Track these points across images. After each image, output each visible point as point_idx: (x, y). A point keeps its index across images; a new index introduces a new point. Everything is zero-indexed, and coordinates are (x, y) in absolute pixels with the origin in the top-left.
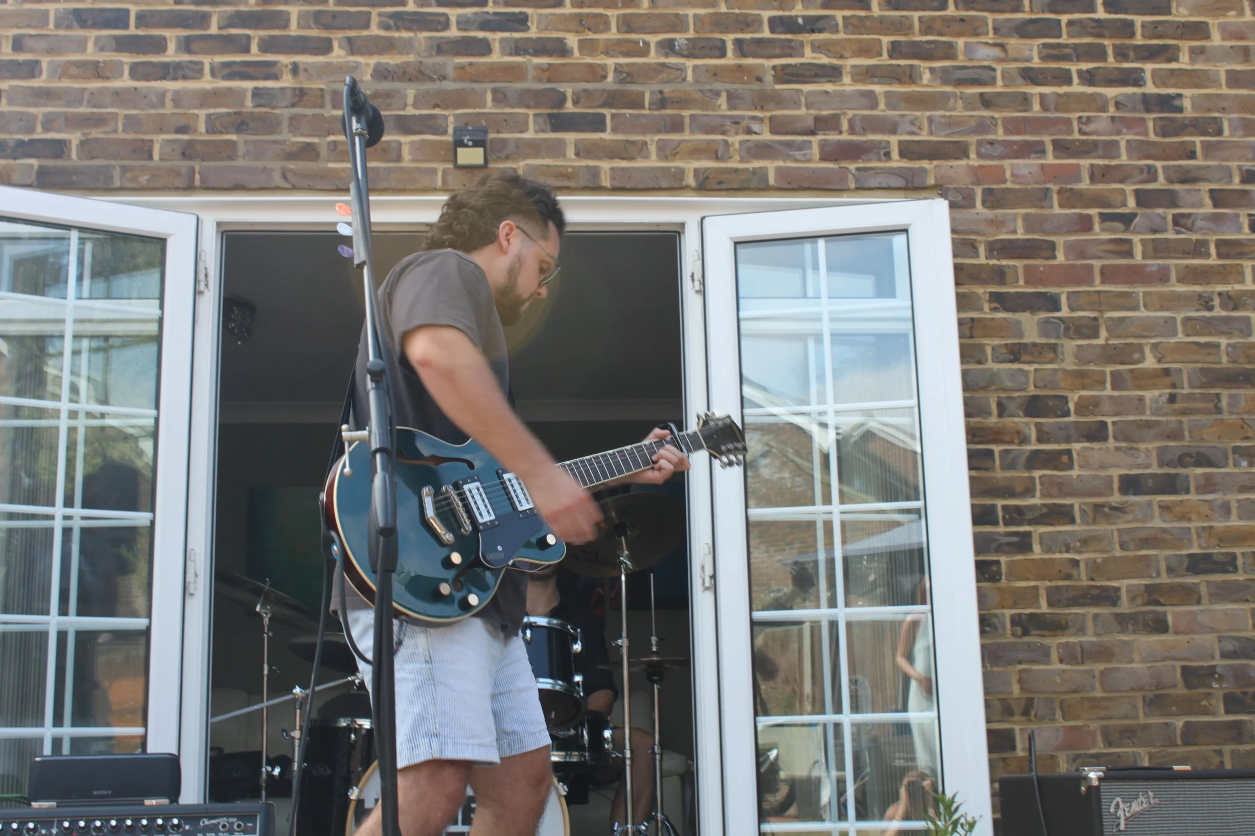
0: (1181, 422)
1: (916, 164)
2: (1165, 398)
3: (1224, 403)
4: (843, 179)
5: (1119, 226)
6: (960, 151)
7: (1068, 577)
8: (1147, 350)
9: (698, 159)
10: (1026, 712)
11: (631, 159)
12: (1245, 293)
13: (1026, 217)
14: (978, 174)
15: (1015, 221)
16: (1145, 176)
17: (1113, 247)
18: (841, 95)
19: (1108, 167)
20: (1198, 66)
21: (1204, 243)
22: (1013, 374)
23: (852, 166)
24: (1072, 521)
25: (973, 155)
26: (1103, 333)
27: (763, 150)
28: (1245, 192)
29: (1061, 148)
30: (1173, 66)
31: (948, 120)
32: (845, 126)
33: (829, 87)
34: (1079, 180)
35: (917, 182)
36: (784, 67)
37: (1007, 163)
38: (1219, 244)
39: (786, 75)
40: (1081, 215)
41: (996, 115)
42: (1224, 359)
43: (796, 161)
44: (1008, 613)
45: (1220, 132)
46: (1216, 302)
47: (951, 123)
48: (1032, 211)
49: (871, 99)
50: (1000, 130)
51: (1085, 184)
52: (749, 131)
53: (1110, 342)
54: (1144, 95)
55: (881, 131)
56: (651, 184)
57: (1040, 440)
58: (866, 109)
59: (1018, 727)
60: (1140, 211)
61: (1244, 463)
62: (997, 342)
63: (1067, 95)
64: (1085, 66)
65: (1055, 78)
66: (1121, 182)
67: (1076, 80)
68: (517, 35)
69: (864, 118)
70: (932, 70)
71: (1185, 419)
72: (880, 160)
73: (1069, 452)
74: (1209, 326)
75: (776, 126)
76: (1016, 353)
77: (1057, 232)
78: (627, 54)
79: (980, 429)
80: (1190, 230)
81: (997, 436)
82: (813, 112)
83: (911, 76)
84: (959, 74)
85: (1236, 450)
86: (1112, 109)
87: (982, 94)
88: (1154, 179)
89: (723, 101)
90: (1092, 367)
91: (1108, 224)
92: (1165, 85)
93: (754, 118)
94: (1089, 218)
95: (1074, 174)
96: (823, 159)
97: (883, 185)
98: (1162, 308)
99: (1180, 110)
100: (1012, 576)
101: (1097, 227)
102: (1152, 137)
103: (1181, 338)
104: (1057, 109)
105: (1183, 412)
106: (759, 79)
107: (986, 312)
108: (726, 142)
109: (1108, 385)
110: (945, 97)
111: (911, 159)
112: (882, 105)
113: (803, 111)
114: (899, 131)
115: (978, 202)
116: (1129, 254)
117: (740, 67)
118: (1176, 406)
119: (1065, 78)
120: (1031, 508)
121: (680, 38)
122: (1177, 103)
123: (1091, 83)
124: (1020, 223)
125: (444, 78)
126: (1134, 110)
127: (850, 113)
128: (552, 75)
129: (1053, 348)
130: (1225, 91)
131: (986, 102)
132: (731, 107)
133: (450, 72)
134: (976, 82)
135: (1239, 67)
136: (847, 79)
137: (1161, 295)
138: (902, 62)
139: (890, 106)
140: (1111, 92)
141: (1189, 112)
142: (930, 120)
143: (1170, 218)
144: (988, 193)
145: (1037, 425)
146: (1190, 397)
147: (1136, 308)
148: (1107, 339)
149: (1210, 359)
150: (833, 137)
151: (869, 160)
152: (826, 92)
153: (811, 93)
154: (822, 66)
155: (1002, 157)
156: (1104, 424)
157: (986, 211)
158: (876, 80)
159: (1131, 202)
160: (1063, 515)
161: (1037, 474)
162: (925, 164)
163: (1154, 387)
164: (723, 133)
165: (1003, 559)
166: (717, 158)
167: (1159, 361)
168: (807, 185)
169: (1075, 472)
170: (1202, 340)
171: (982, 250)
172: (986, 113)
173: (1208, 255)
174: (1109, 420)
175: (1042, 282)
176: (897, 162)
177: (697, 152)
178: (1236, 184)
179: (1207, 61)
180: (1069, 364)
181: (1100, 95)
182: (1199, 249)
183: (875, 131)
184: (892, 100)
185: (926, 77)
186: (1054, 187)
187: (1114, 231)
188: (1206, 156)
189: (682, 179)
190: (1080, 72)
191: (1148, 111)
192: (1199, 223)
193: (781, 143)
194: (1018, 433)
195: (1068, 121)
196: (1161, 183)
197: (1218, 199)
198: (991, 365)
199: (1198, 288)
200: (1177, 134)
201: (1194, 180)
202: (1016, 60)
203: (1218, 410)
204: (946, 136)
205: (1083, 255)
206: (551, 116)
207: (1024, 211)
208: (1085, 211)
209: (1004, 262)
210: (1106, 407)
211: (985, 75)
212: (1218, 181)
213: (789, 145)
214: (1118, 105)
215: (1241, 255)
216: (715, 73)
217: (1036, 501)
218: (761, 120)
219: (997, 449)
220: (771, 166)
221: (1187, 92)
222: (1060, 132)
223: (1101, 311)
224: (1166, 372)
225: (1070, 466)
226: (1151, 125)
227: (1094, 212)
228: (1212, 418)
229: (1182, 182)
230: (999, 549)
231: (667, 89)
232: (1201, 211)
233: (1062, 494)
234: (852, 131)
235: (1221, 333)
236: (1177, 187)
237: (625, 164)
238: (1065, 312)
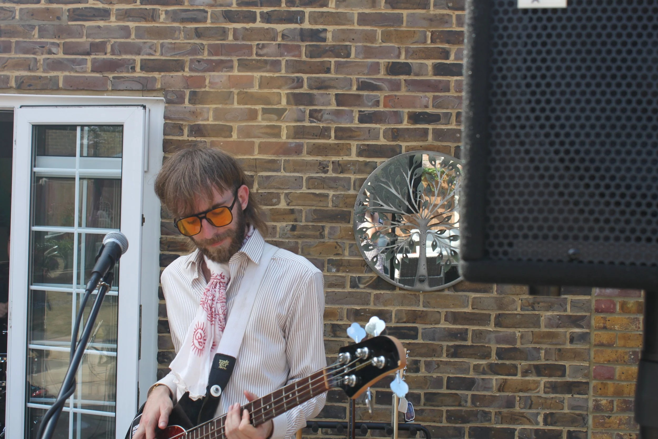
0: (297, 243)
1: (150, 75)
2: (289, 228)
3: (326, 232)
4: (104, 84)
5: (274, 117)
6: (179, 66)
8: (282, 197)
9: (18, 70)
12: (349, 162)
13: (216, 110)
14: (188, 82)
15: (208, 112)
16: (295, 84)
17: (268, 130)
18: (108, 29)
19: (271, 77)
20: (340, 10)
21: (327, 129)
23: (111, 76)
25: (187, 69)
26: (256, 185)
27: (57, 65)
28: (359, 96)
29: (244, 65)
30: (324, 9)
31: (172, 46)
32: (109, 49)
33: (102, 23)
34: (252, 86)
35: (149, 86)
36: (75, 10)
37: (207, 74)
38: (337, 130)
39: (76, 15)
40: (250, 109)
41: (205, 42)
42: (330, 204)
43: (77, 72)
45: (348, 55)
46: (330, 168)
47: (175, 48)
48: (220, 106)
49: (126, 31)
50: (206, 53)
51: (255, 89)
52: (50, 52)
53: (259, 191)
54: (301, 29)
55: (131, 53)
58: (123, 38)
60: (288, 107)
61: (334, 270)
63: (252, 29)
64: (266, 9)
65: (245, 17)
66: (279, 88)
67: (259, 19)
69: (121, 44)
70: (167, 12)
71: (300, 241)
72: (128, 72)
74: (323, 183)
75: (68, 49)
77: (235, 119)
79: (173, 242)
80: (319, 120)
81: (182, 247)
82: (90, 40)
83: (153, 16)
84: (184, 15)
85: (330, 261)
86: (280, 39)
87: (196, 29)
88: (301, 87)
89: (36, 32)
91: (267, 116)
92: (316, 23)
93: (53, 44)
94: (256, 111)
95: (250, 82)
96: (93, 71)
97: (128, 88)
98: (295, 171)
99: (324, 40)
101: (260, 117)
102: (304, 58)
103: (304, 190)
104: (243, 39)
105: (299, 237)
106: (59, 18)
108: (35, 59)
110: (173, 30)
111: (147, 71)
112: (133, 36)
113: (84, 39)
114: (142, 53)
115: (187, 100)
116: (278, 135)
117: (48, 9)
118: (295, 233)
119: (252, 18)
122: (322, 35)
123: (268, 22)
124: (211, 114)
126: (294, 39)
127: (113, 41)
130: (356, 27)
131: (199, 34)
132: (41, 36)
134: (194, 20)
135: (367, 11)
136: (113, 18)
137: (295, 162)
138: (148, 7)
139: (138, 36)
140: (280, 27)
141: (330, 41)
142: (162, 45)
143: (308, 112)
144: (193, 94)
146: (305, 228)
147: (278, 170)
148: (257, 189)
149: (321, 204)
150: (101, 56)
151: (121, 72)
152: (99, 27)
153: (90, 28)
154: (99, 9)
155: (205, 71)
157: (191, 106)
158: (130, 19)
159: (284, 101)
162: (156, 75)
163: (284, 220)
164: (34, 53)
166: (29, 70)
167: (288, 205)
168: (81, 88)
170: (317, 192)
171: (186, 131)
172: (198, 41)
173: (330, 137)
176: (139, 73)
177: (18, 65)
178: (354, 91)
179: (346, 7)
181: (273, 29)
182: (324, 133)
183: (126, 53)
184: (140, 32)
185: (163, 16)
186: (236, 91)
187: (270, 120)
188: (337, 72)
189: (8, 83)
190: (262, 14)
191: (302, 41)
192: (326, 116)
193: (68, 60)
195: (251, 47)
196: (305, 89)
197: (340, 99)
199: (320, 158)
200: (320, 57)
201: (327, 88)
202: (221, 5)
203: (322, 236)
204: (171, 56)
205: (249, 136)
207: (215, 106)
208: (253, 107)
209: (198, 139)
211: (200, 15)
212: (342, 88)
213: (73, 61)
214: (283, 36)
215: (350, 138)
216: (33, 14)
218: (58, 45)
220: (61, 75)
221: (330, 28)
222: (244, 54)
223: (256, 172)
224: (292, 211)
226: (304, 50)
227: (259, 107)
228: (317, 241)
229: (319, 88)
231: (3, 24)
232: (329, 108)
234: (113, 53)
235: (331, 188)
236: (315, 92)
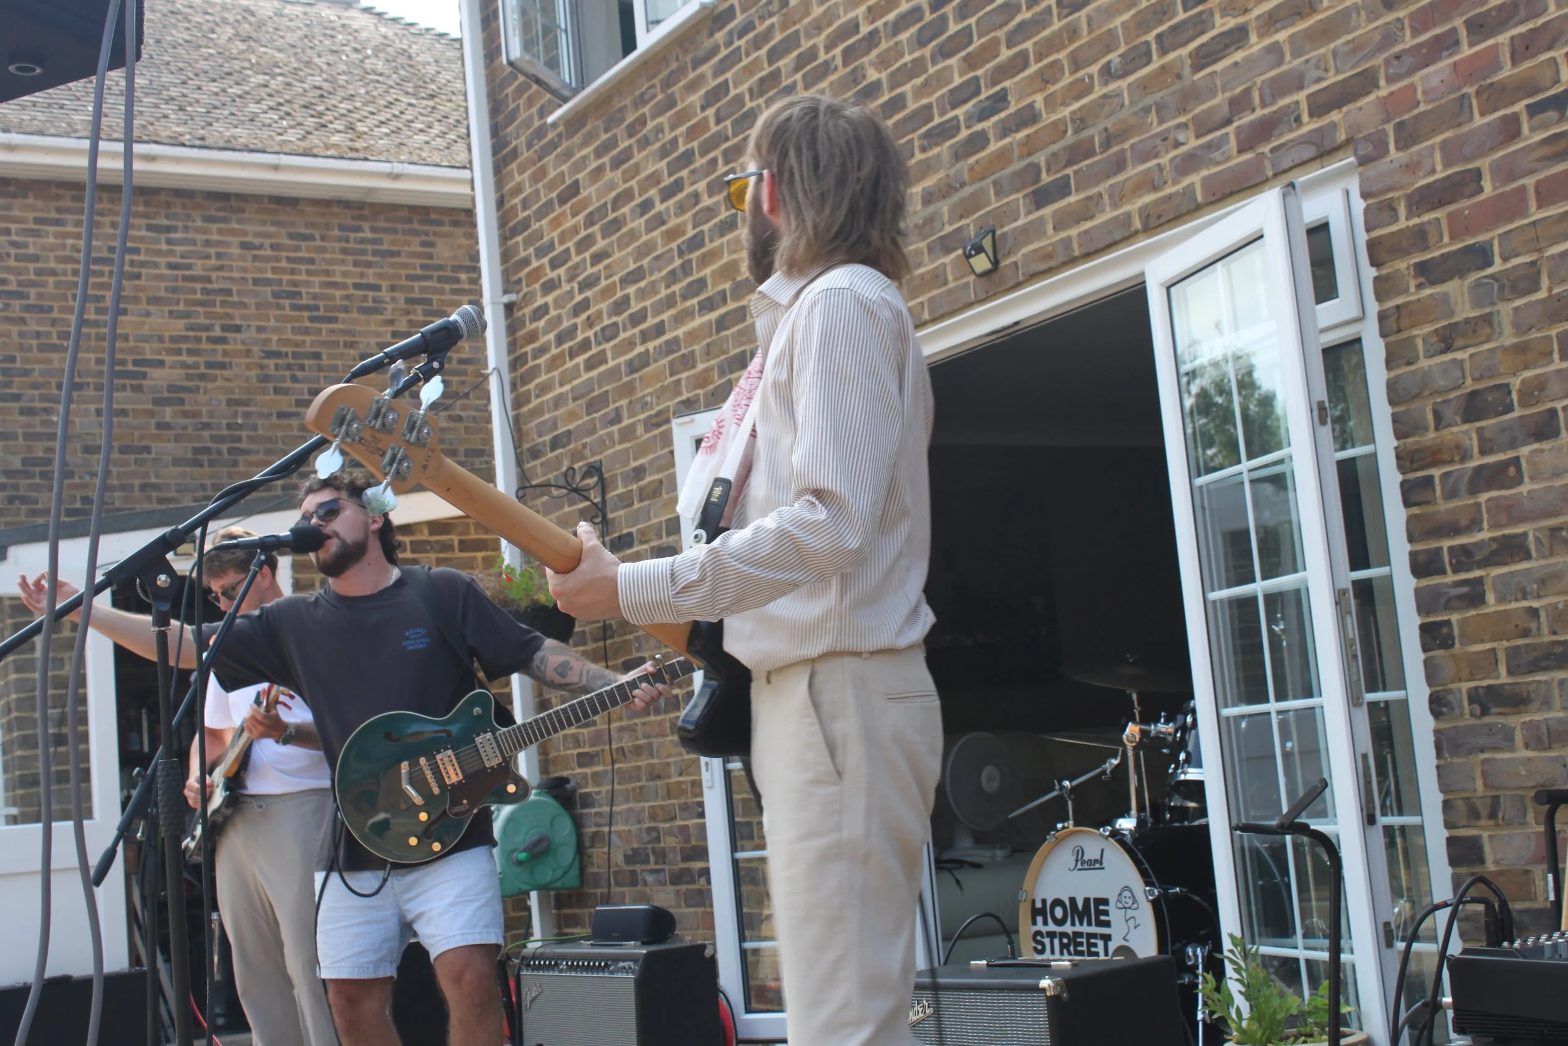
1: (1326, 120)
4: (1260, 169)
5: (1552, 115)
6: (1365, 82)
7: (1526, 633)
9: (1140, 196)
10: (1493, 815)
11: (1092, 217)
13: (1444, 144)
14: (1387, 107)
15: (1432, 155)
17: (1546, 151)
18: (1249, 61)
19: (1531, 31)
22: (1445, 368)
23: (1266, 149)
24: (1528, 556)
25: (1382, 83)
26: (1545, 282)
27: (1188, 164)
29: (1476, 28)
31: (1351, 46)
32: (1257, 100)
33: (1239, 56)
34: (1498, 67)
35: (1328, 145)
36: (1199, 49)
37: (1416, 78)
39: (1204, 58)
40: (1506, 117)
41: (1402, 14)
43: (1218, 163)
44: (1465, 686)
47: (1355, 48)
48: (1449, 134)
49: (1276, 53)
50: (1408, 34)
51: (1506, 71)
52: (1177, 144)
53: (1555, 291)
55: (1289, 91)
56: (1108, 240)
57: (1483, 452)
58: (1273, 68)
59: (1483, 832)
62: (1427, 329)
66: (1549, 48)
68: (1003, 115)
69: (1273, 81)
72: (1291, 130)
73: (1516, 461)
75: (1199, 128)
76: (1446, 340)
77: (1481, 152)
78: (1079, 97)
79: (1417, 451)
81: (1434, 456)
82: (1228, 95)
83: (1311, 4)
89: (1153, 117)
90: (1534, 335)
91: (1538, 118)
93: (1178, 127)
94: (1515, 117)
95: (1492, 61)
96: (1241, 151)
97: (1297, 161)
100: (1467, 639)
101: (1525, 128)
106: (1179, 77)
107: (1414, 293)
108: (1159, 165)
109: (1556, 356)
110: (1347, 14)
111: (1320, 115)
112: (1288, 56)
113: (1219, 98)
114: (1306, 83)
115: (1392, 146)
117: (1163, 67)
120: (1479, 545)
121: (1114, 57)
124: (1438, 156)
125: (963, 185)
127: (1259, 80)
128: (1030, 146)
129: (1488, 319)
132: (1160, 121)
133: (966, 177)
136: (1253, 38)
139: (1296, 53)
142: (1335, 53)
144: (1400, 127)
145: (1480, 431)
148: (1550, 289)
150: (1248, 118)
151: (1281, 135)
152: (1236, 64)
153: (1224, 72)
154: (1230, 32)
155: (1411, 72)
156: (1553, 412)
157: (1401, 154)
158: (1279, 25)
159: (1565, 73)
160: (1513, 549)
161: (1483, 497)
162: (1335, 116)
164: (1156, 156)
165: (1454, 618)
166: (1155, 188)
168: (1228, 191)
169: (1525, 488)
171: (1402, 211)
172: (1391, 17)
174: (1558, 405)
175: (1469, 231)
176: (1308, 125)
177: (1138, 187)
180: (1508, 339)
183: (1284, 93)
184: (1298, 45)
186: (1470, 90)
187: (1545, 126)
189: (1130, 225)
193: (1203, 146)
194: (1458, 447)
198: (1424, 363)
204: (1353, 67)
205: (1512, 177)
206: (1034, 193)
207: (1439, 138)
208: (1510, 110)
209: (1426, 218)
210: (1554, 387)
213: (1210, 145)
216: (1146, 85)
217: (1484, 535)
218: (1185, 125)
219: (1436, 473)
220: (1197, 179)
222: (1473, 5)
223: (1540, 250)
225: (1519, 481)
227: (1519, 107)
230: (1448, 607)
231: (1109, 123)
233: (1514, 521)
234: (1263, 103)
237: (1088, 225)
238: (1497, 266)
